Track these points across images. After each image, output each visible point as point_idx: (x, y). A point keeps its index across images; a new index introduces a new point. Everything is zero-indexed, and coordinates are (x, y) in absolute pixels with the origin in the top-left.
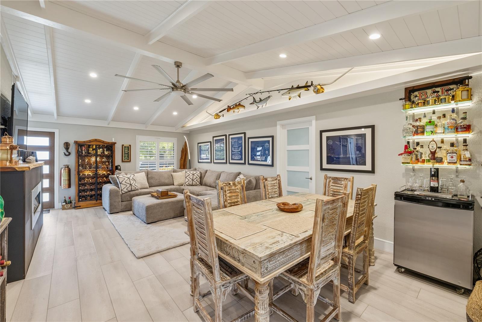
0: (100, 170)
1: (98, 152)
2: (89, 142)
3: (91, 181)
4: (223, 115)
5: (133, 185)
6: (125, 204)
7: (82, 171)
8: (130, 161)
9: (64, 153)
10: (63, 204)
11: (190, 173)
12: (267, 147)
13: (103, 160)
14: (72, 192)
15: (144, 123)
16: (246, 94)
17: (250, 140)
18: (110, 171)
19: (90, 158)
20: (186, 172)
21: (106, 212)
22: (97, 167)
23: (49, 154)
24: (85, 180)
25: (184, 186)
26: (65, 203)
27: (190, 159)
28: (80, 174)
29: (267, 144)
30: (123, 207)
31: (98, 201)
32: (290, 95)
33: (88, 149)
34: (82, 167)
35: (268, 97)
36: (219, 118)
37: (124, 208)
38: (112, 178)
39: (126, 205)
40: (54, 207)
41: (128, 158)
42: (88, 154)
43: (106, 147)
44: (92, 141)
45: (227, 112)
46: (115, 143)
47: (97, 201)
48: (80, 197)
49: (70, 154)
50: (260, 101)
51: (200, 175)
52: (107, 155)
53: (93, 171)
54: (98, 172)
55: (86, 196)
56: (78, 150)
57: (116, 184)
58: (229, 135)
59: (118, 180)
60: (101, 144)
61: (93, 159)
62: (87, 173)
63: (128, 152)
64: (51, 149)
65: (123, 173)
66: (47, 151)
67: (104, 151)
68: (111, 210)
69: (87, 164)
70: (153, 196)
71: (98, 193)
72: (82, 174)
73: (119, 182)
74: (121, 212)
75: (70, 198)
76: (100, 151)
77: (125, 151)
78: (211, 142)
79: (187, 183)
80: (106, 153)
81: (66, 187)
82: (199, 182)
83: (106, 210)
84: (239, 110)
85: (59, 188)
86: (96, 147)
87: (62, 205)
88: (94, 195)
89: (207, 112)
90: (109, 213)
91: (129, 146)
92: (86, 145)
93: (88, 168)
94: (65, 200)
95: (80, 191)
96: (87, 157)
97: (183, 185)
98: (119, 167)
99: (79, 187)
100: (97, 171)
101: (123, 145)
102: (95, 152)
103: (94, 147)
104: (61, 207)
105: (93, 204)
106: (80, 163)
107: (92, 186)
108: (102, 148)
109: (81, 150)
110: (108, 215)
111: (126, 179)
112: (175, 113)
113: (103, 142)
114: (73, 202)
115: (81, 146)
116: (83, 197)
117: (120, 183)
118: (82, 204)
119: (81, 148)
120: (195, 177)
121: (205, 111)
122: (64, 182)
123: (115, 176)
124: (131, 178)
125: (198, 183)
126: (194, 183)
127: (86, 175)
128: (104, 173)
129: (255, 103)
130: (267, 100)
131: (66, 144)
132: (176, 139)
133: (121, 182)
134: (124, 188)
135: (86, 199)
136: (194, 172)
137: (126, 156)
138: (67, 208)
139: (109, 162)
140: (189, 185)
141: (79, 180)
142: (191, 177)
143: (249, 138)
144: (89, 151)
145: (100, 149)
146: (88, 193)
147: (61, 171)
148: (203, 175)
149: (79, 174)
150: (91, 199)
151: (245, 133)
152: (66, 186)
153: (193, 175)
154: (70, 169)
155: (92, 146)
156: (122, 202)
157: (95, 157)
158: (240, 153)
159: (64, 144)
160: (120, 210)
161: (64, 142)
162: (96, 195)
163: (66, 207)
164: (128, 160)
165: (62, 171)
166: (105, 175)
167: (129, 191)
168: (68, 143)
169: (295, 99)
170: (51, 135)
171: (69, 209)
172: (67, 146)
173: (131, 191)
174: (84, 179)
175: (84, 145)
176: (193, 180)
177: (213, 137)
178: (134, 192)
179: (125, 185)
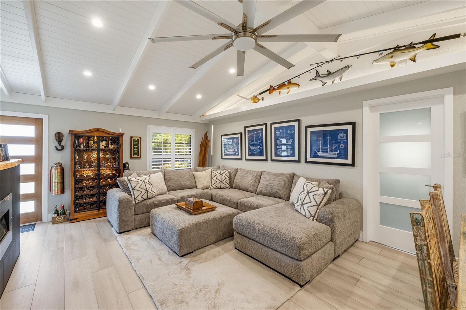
0: (103, 170)
1: (101, 146)
2: (90, 133)
3: (91, 184)
4: (263, 98)
5: (150, 190)
6: (139, 218)
7: (79, 171)
8: (140, 157)
9: (55, 146)
10: (54, 216)
11: (217, 173)
12: (342, 139)
13: (108, 156)
14: (67, 199)
15: (157, 110)
16: (311, 65)
17: (309, 130)
18: (116, 170)
19: (90, 154)
20: (211, 172)
21: (113, 229)
22: (99, 166)
23: (35, 148)
24: (83, 184)
25: (211, 189)
26: (56, 215)
27: (212, 154)
28: (77, 175)
29: (342, 134)
30: (137, 223)
31: (101, 211)
32: (392, 60)
33: (88, 142)
34: (80, 164)
35: (346, 67)
36: (258, 102)
37: (139, 223)
38: (121, 182)
39: (141, 220)
40: (41, 220)
41: (138, 153)
42: (88, 148)
43: (111, 139)
44: (93, 132)
45: (269, 93)
46: (122, 135)
47: (99, 211)
48: (76, 205)
49: (63, 148)
50: (328, 74)
51: (229, 175)
52: (112, 149)
53: (94, 170)
54: (100, 172)
55: (85, 203)
56: (74, 143)
57: (127, 190)
58: (272, 124)
59: (129, 185)
60: (105, 136)
61: (94, 155)
62: (87, 173)
63: (138, 146)
64: (38, 141)
65: (134, 175)
66: (33, 144)
67: (108, 144)
68: (120, 227)
69: (87, 161)
70: (179, 208)
71: (101, 200)
72: (79, 175)
73: (132, 187)
74: (134, 229)
75: (63, 207)
76: (103, 145)
77: (134, 145)
78: (241, 134)
79: (214, 186)
80: (111, 147)
81: (58, 193)
82: (229, 183)
83: (112, 227)
84: (290, 90)
85: (49, 194)
86: (98, 139)
87: (52, 218)
88: (96, 202)
89: (238, 95)
90: (118, 231)
91: (139, 139)
92: (85, 136)
93: (88, 166)
94: (57, 210)
95: (76, 198)
96: (86, 152)
97: (209, 188)
98: (127, 165)
99: (75, 192)
100: (99, 170)
101: (131, 137)
102: (96, 146)
103: (96, 139)
104: (51, 219)
105: (94, 215)
106: (77, 161)
107: (93, 190)
108: (106, 141)
109: (78, 142)
110: (117, 235)
111: (141, 182)
112: (199, 97)
113: (107, 132)
114: (67, 212)
115: (78, 138)
116: (81, 205)
117: (133, 189)
118: (79, 216)
119: (78, 140)
120: (223, 178)
121: (236, 94)
122: (55, 186)
123: (125, 178)
124: (146, 181)
125: (228, 186)
126: (223, 185)
127: (85, 176)
128: (108, 173)
129: (319, 79)
130: (344, 71)
131: (58, 135)
132: (194, 130)
133: (133, 187)
134: (138, 195)
135: (85, 209)
136: (222, 172)
137: (136, 151)
138: (59, 221)
139: (114, 159)
140: (216, 187)
141: (76, 183)
142: (219, 178)
143: (307, 127)
144: (88, 144)
145: (104, 142)
146: (88, 200)
147: (51, 171)
148: (232, 175)
149: (75, 175)
150: (91, 209)
151: (299, 121)
152: (58, 191)
153: (221, 175)
154: (63, 168)
155: (93, 137)
156: (135, 215)
157: (96, 152)
158: (290, 147)
159: (56, 134)
160: (133, 227)
161: (55, 133)
162: (98, 202)
163: (57, 220)
164: (138, 155)
165: (53, 171)
166: (110, 176)
167: (145, 200)
168: (61, 133)
169: (404, 65)
170: (38, 123)
171: (62, 222)
172: (59, 137)
173: (148, 199)
174: (82, 180)
175: (82, 137)
176: (221, 182)
177: (245, 127)
178: (151, 201)
179: (139, 191)
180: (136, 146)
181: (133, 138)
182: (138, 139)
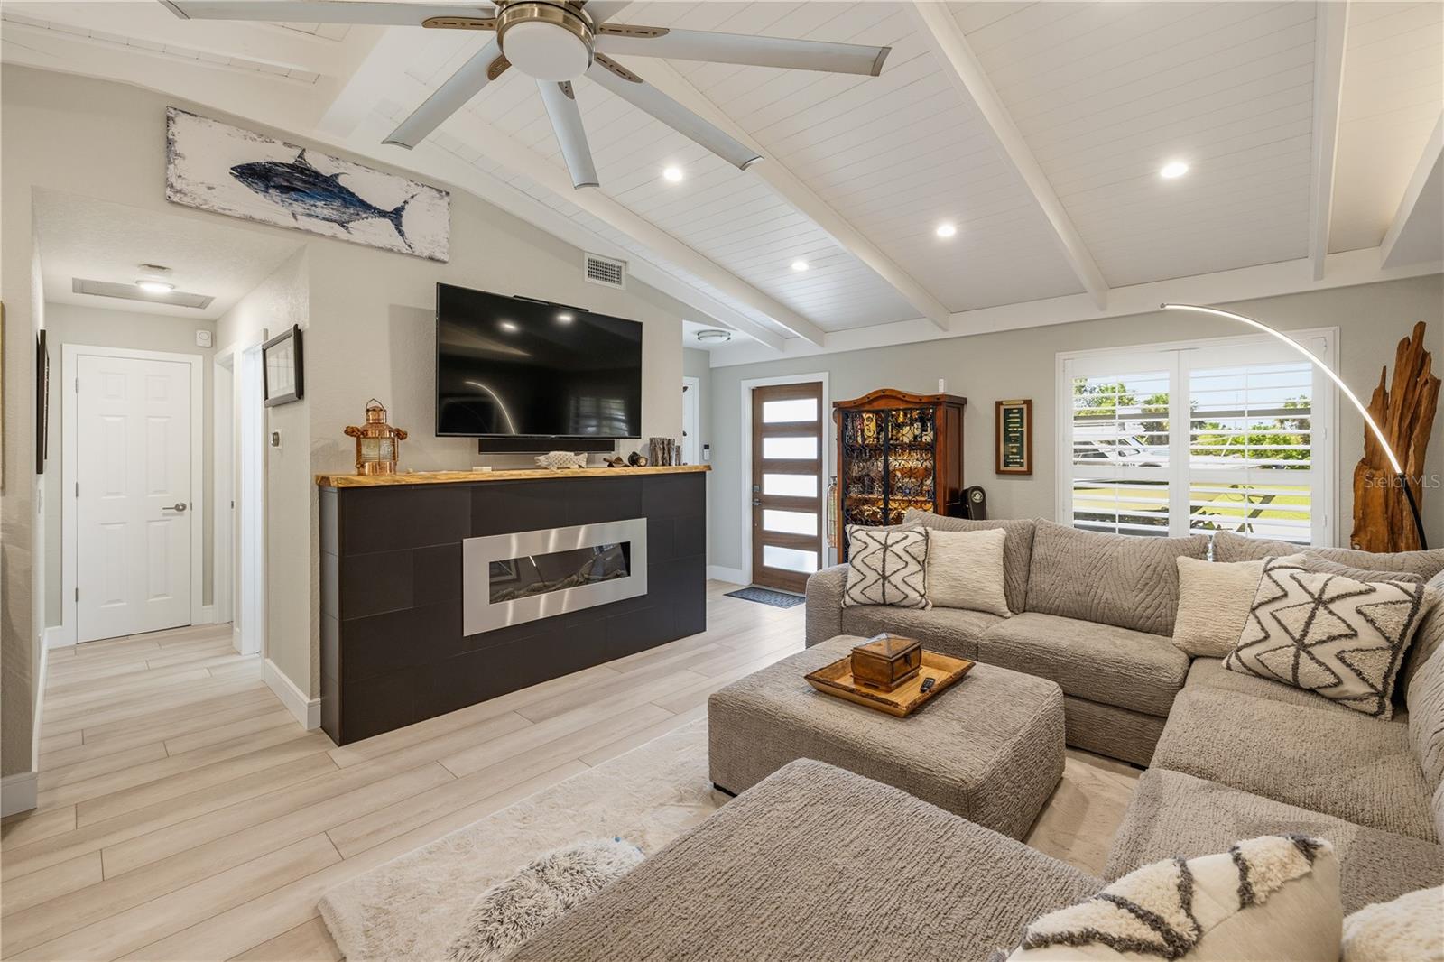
0: (895, 501)
2: (869, 404)
5: (896, 579)
8: (1029, 472)
11: (1291, 587)
20: (1266, 571)
22: (886, 490)
41: (1022, 457)
46: (940, 399)
53: (877, 499)
54: (890, 507)
56: (843, 432)
60: (901, 407)
63: (1022, 432)
77: (1005, 430)
79: (1247, 655)
81: (835, 544)
82: (1372, 677)
91: (1025, 407)
98: (978, 496)
100: (886, 502)
101: (999, 404)
113: (903, 398)
115: (851, 418)
117: (851, 563)
119: (852, 422)
120: (1324, 625)
122: (832, 528)
125: (1356, 689)
126: (1311, 672)
132: (1330, 331)
133: (852, 557)
134: (855, 585)
137: (1015, 451)
142: (1295, 620)
152: (834, 540)
153: (1319, 600)
164: (1022, 465)
167: (874, 604)
173: (883, 605)
176: (1301, 645)
178: (890, 612)
179: (859, 571)
180: (1015, 432)
181: (1002, 408)
182: (1021, 406)
